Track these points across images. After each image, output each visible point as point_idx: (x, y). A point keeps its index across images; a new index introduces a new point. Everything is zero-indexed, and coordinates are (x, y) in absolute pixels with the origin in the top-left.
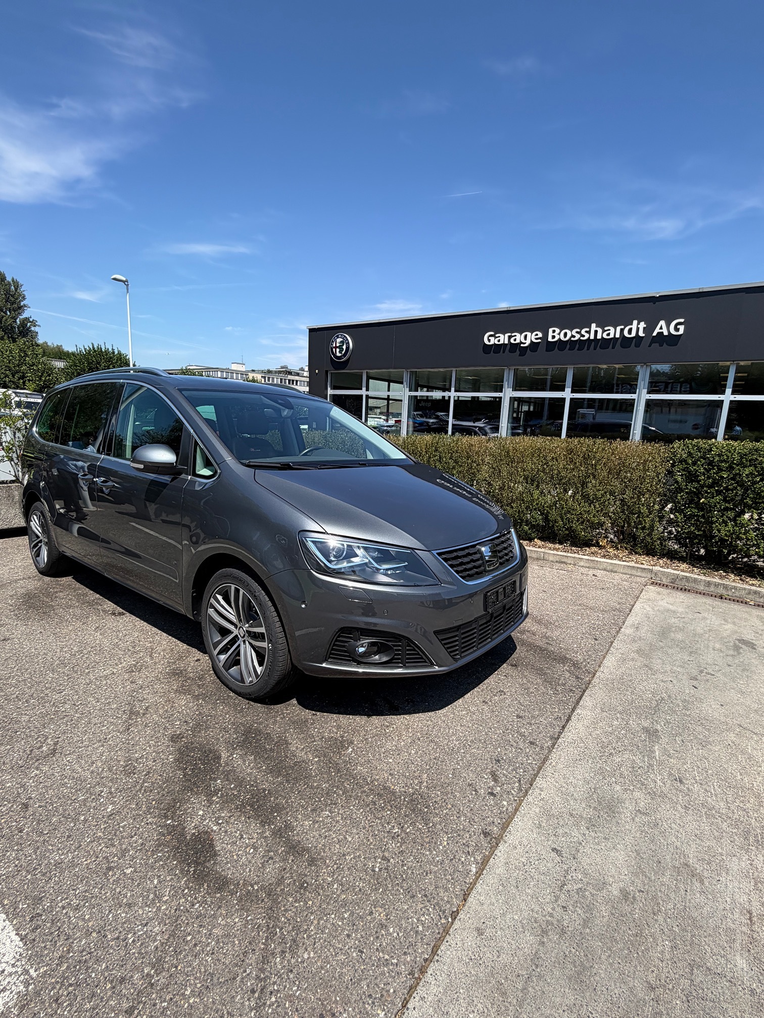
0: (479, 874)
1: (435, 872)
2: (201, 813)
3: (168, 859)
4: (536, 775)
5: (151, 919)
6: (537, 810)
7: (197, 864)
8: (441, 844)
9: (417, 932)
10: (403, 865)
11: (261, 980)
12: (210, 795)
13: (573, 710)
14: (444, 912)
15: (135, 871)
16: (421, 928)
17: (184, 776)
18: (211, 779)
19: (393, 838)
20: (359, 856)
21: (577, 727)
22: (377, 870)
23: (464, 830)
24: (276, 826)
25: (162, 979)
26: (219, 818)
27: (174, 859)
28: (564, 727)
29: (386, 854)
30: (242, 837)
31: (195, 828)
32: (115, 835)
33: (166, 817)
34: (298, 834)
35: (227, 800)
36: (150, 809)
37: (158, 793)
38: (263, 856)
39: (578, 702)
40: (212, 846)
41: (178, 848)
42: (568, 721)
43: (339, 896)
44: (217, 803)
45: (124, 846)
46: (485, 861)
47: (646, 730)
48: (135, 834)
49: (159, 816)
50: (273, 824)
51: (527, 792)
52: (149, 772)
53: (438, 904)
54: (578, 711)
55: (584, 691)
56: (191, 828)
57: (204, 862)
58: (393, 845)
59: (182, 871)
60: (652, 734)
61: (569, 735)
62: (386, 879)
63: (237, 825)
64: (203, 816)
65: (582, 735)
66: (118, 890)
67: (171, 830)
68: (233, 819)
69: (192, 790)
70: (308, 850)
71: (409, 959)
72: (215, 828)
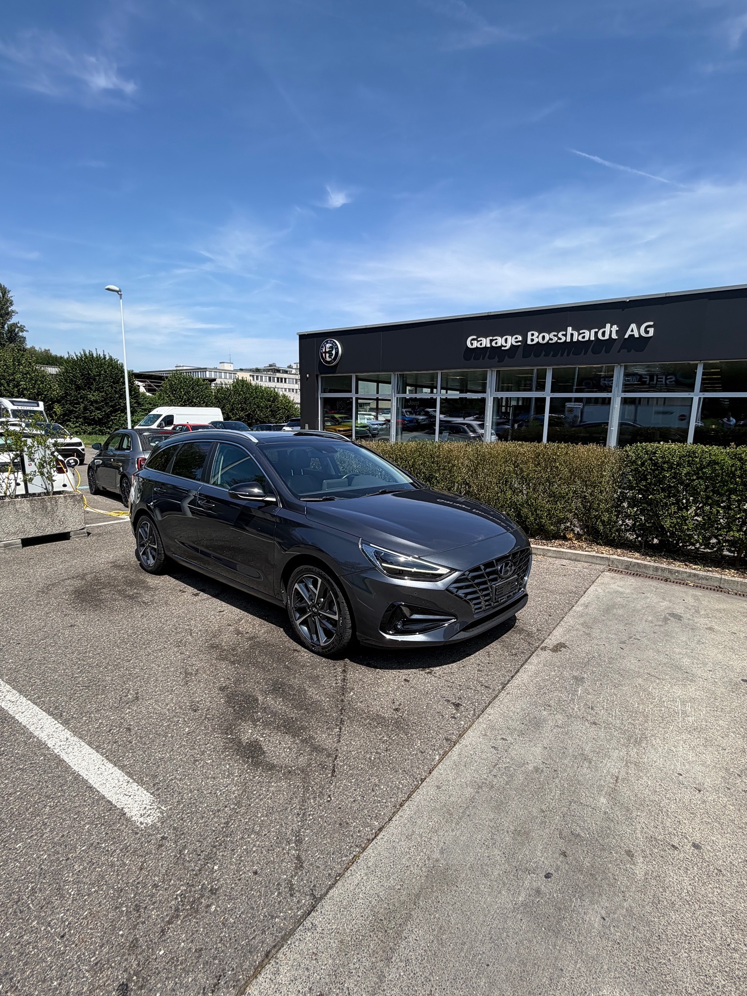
0: (440, 761)
1: (411, 759)
2: (250, 731)
3: (233, 755)
4: (487, 707)
5: (229, 784)
6: (485, 726)
7: (253, 757)
8: (416, 745)
9: (398, 788)
10: (390, 756)
11: (303, 810)
12: (254, 721)
13: (522, 666)
14: (416, 778)
15: (213, 761)
16: (401, 786)
17: (234, 711)
18: (253, 712)
19: (383, 742)
20: (361, 752)
21: (523, 677)
22: (373, 759)
23: (432, 737)
24: (303, 737)
25: (243, 810)
26: (263, 734)
27: (237, 754)
28: (512, 677)
29: (379, 751)
30: (280, 743)
31: (247, 739)
32: (194, 743)
33: (227, 734)
34: (318, 741)
35: (266, 724)
36: (215, 729)
37: (218, 721)
38: (296, 753)
39: (527, 660)
40: (261, 748)
41: (238, 750)
42: (516, 673)
43: (347, 772)
44: (260, 726)
45: (202, 750)
46: (446, 753)
47: (575, 678)
48: (208, 743)
49: (222, 733)
50: (301, 736)
51: (479, 716)
52: (208, 709)
53: (412, 775)
54: (525, 666)
55: (533, 653)
56: (245, 739)
57: (258, 756)
58: (383, 746)
59: (244, 761)
60: (579, 680)
61: (516, 682)
62: (378, 763)
63: (277, 737)
64: (252, 733)
65: (526, 681)
66: (204, 771)
67: (232, 740)
68: (272, 734)
69: (241, 719)
70: (326, 749)
71: (393, 800)
72: (261, 739)
